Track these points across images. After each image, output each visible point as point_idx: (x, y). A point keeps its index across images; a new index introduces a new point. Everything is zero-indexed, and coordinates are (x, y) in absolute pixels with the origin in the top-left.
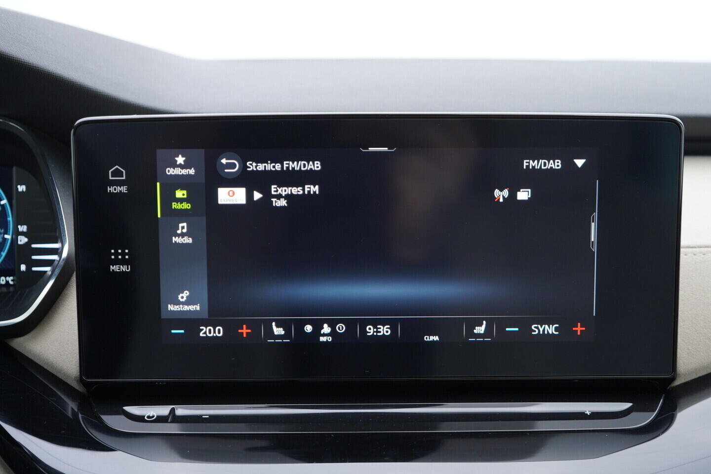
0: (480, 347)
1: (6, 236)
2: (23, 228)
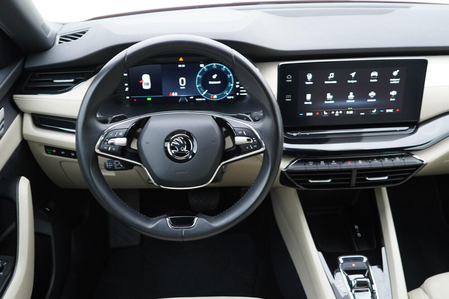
0: (374, 115)
1: (231, 85)
2: (238, 83)
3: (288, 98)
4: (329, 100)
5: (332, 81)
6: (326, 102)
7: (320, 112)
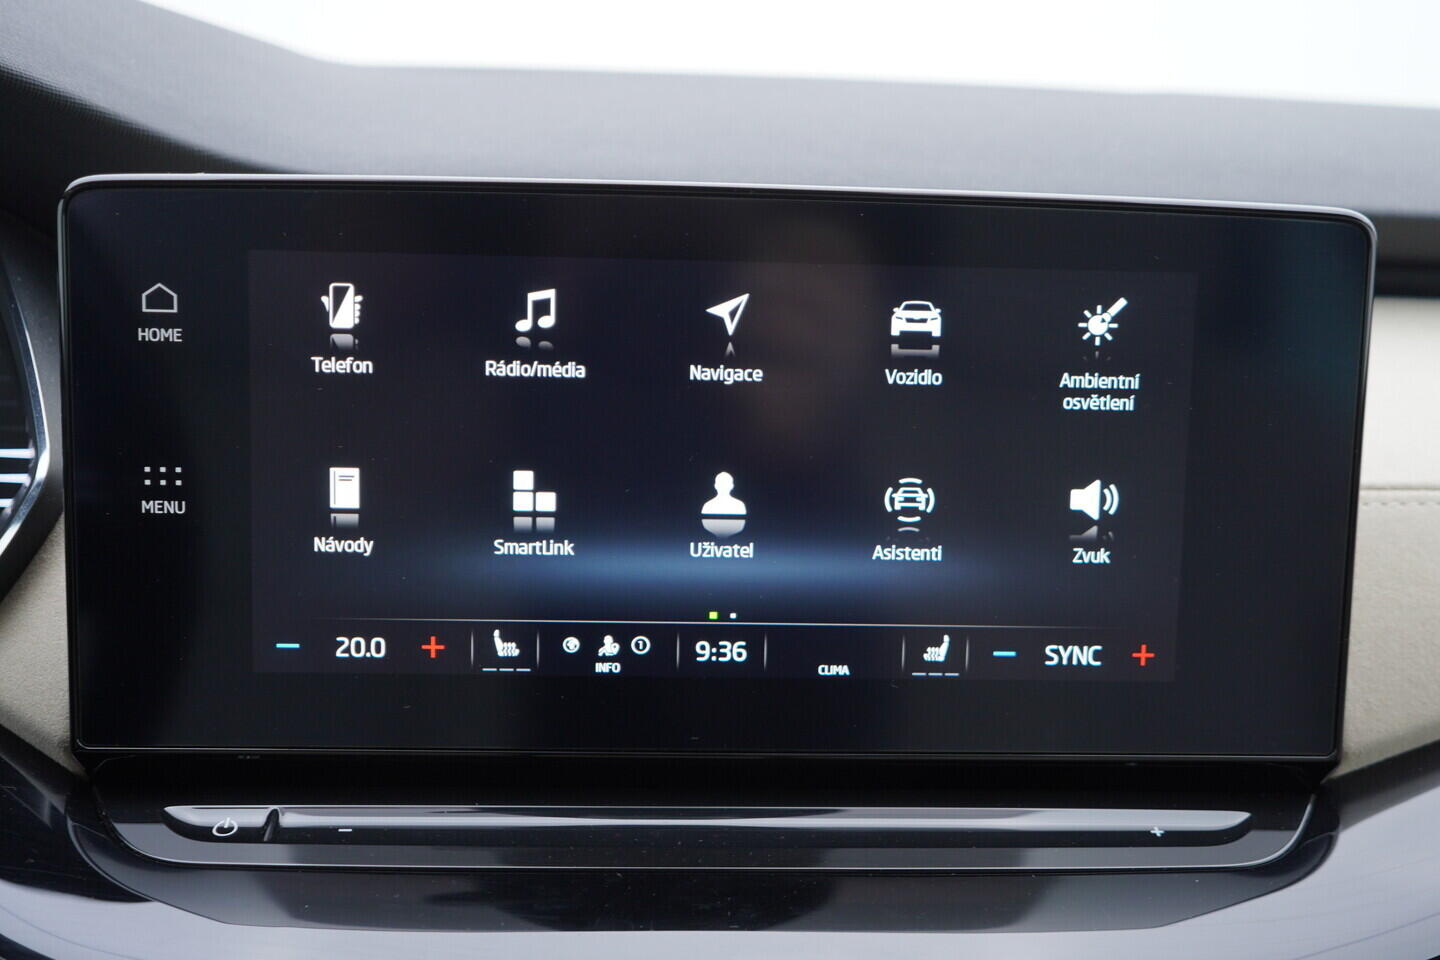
3: (155, 493)
4: (533, 535)
5: (548, 358)
6: (504, 548)
7: (454, 638)
